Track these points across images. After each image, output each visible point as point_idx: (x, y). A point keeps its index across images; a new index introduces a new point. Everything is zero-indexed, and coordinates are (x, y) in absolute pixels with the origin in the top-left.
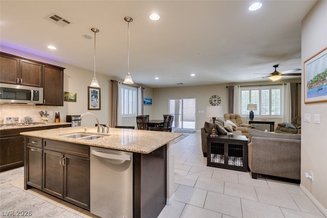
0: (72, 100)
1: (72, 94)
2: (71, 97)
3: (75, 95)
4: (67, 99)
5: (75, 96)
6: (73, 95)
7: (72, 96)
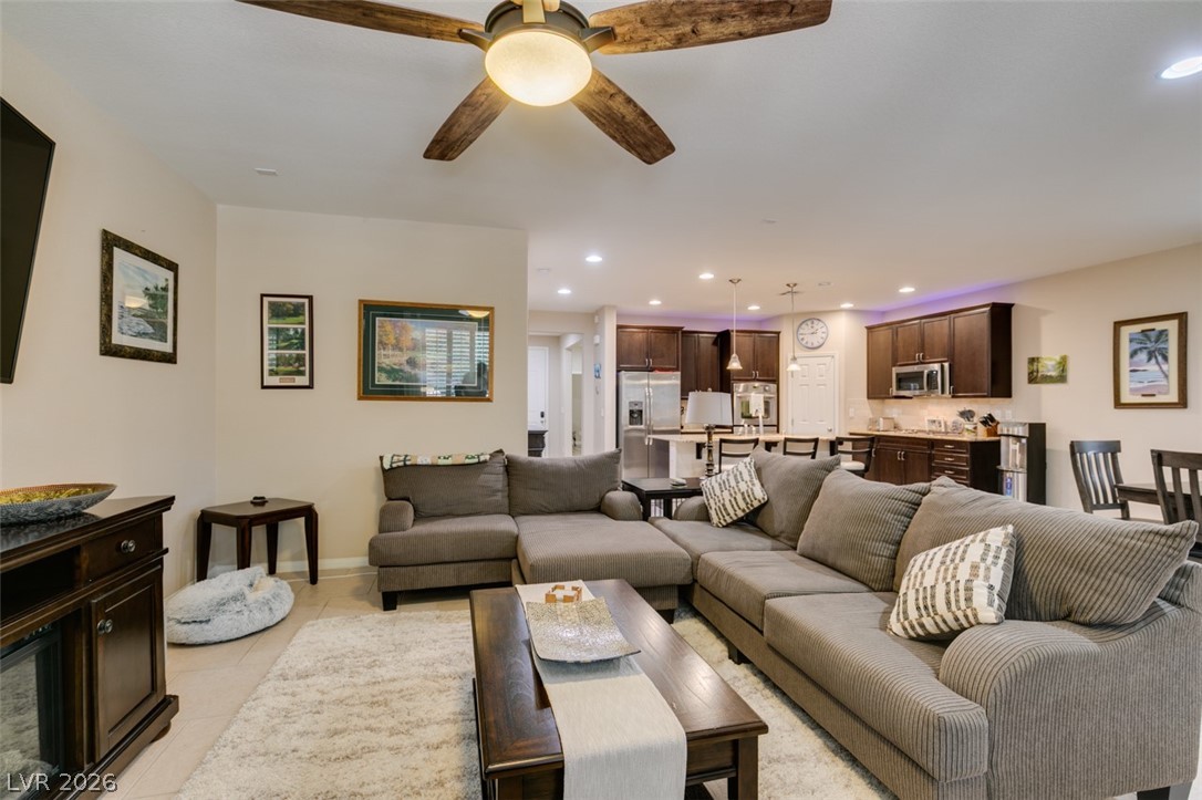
0: (1051, 377)
1: (1051, 359)
2: (1049, 371)
3: (1060, 363)
4: (1036, 377)
5: (1063, 363)
6: (1053, 363)
7: (1050, 367)
